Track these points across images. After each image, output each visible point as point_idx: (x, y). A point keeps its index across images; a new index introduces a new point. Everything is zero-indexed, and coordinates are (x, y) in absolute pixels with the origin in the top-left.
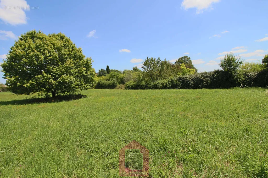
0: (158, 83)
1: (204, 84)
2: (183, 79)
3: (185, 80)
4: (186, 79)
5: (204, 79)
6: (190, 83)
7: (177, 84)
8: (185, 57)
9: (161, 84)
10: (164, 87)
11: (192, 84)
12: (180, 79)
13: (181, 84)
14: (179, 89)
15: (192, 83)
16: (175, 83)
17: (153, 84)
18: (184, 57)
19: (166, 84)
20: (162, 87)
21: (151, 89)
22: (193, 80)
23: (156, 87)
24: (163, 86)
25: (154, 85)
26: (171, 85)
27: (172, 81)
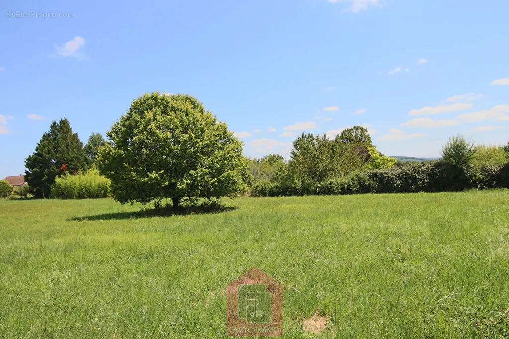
0: (331, 184)
1: (420, 184)
2: (380, 176)
3: (385, 178)
4: (387, 177)
5: (418, 176)
6: (394, 183)
7: (369, 185)
8: (357, 128)
9: (338, 184)
10: (346, 191)
11: (398, 185)
12: (374, 176)
13: (378, 186)
14: (374, 193)
15: (398, 182)
16: (367, 183)
17: (319, 186)
18: (354, 127)
19: (349, 185)
20: (340, 191)
21: (318, 194)
22: (398, 177)
23: (327, 191)
24: (343, 189)
25: (323, 187)
26: (358, 187)
27: (359, 179)
